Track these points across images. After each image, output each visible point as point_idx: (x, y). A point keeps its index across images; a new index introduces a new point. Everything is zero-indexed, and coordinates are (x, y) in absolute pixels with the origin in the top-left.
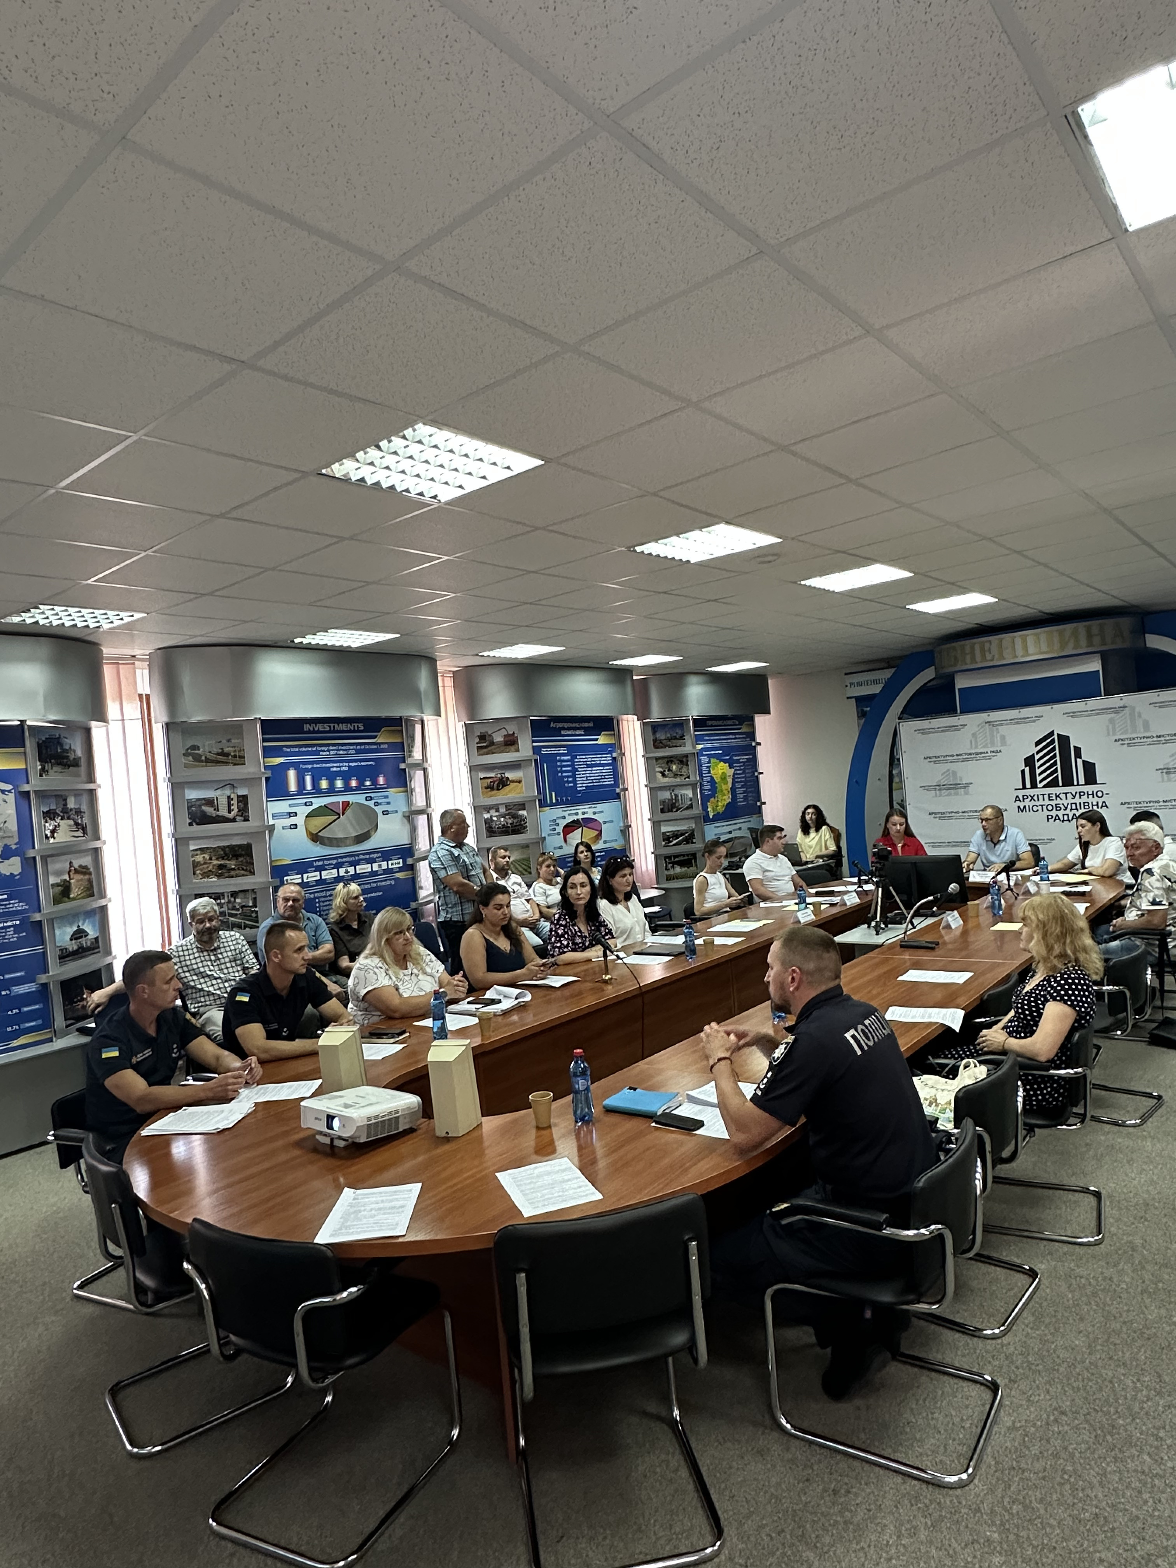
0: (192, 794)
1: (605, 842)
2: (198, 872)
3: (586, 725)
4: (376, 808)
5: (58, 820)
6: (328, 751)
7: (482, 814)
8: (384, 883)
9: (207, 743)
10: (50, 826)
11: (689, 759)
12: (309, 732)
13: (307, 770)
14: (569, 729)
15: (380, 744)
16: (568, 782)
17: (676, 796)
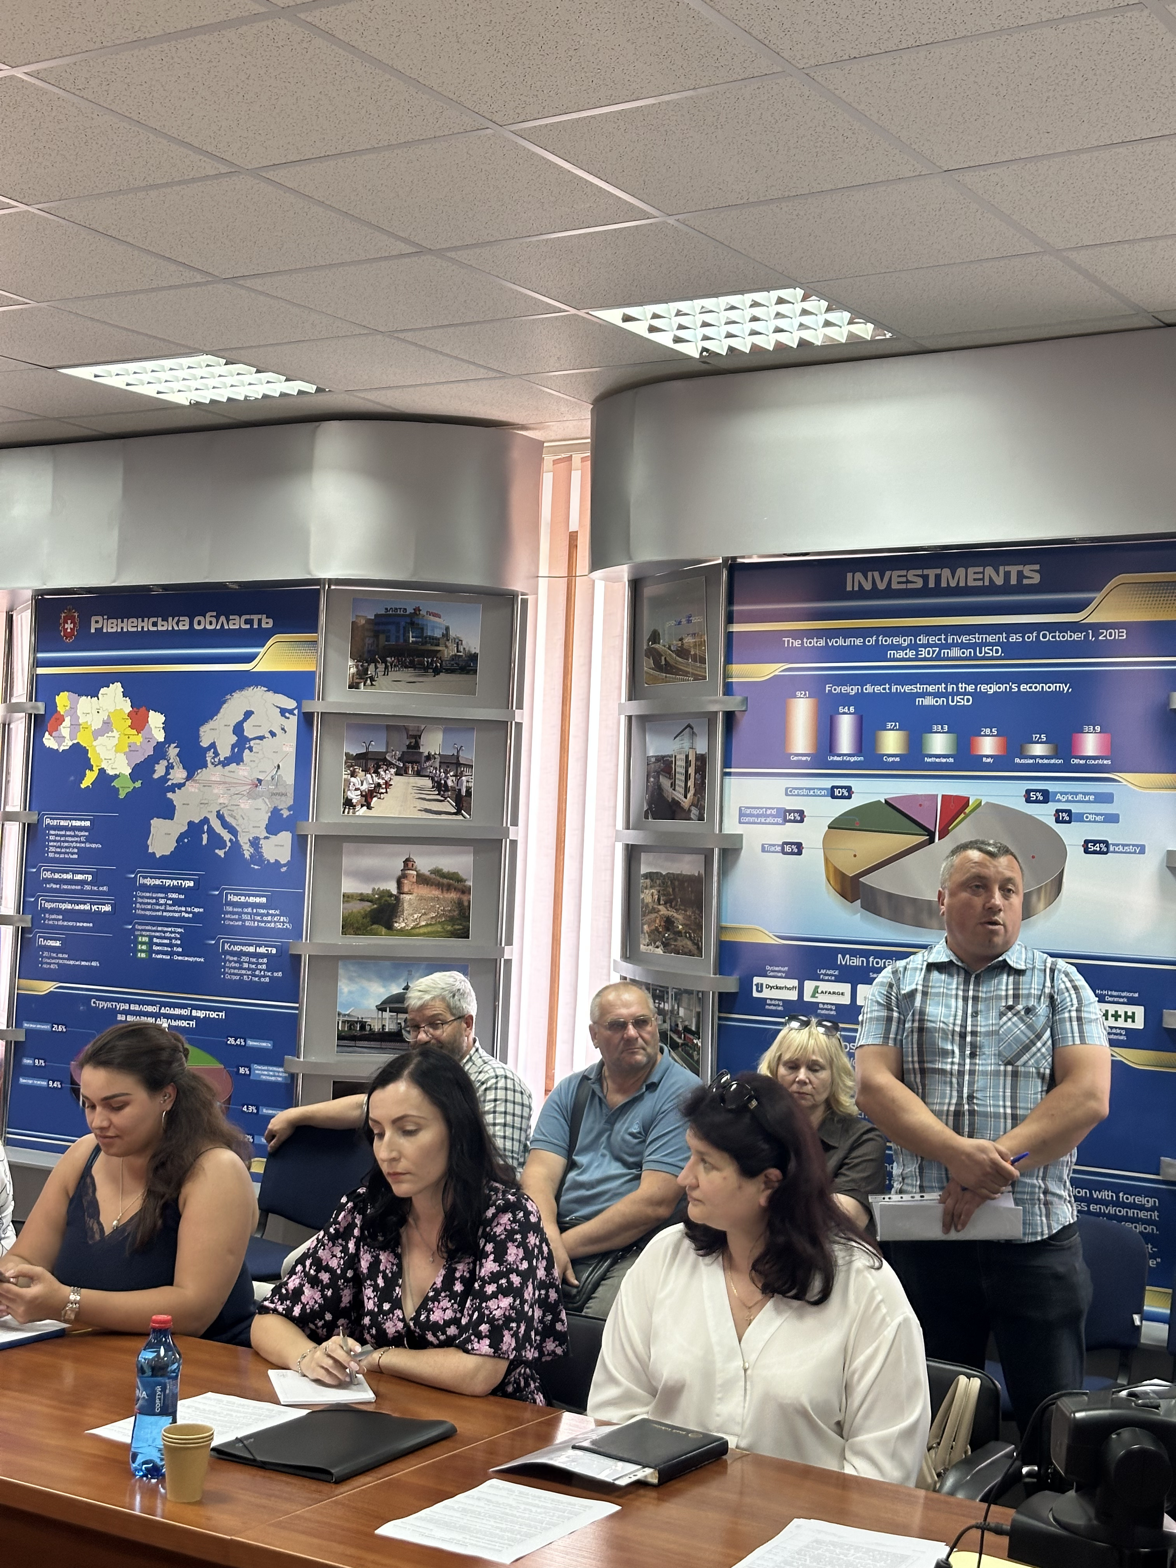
2: (646, 928)
4: (1059, 828)
5: (388, 774)
6: (914, 647)
9: (667, 625)
10: (360, 782)
12: (861, 594)
15: (1097, 627)
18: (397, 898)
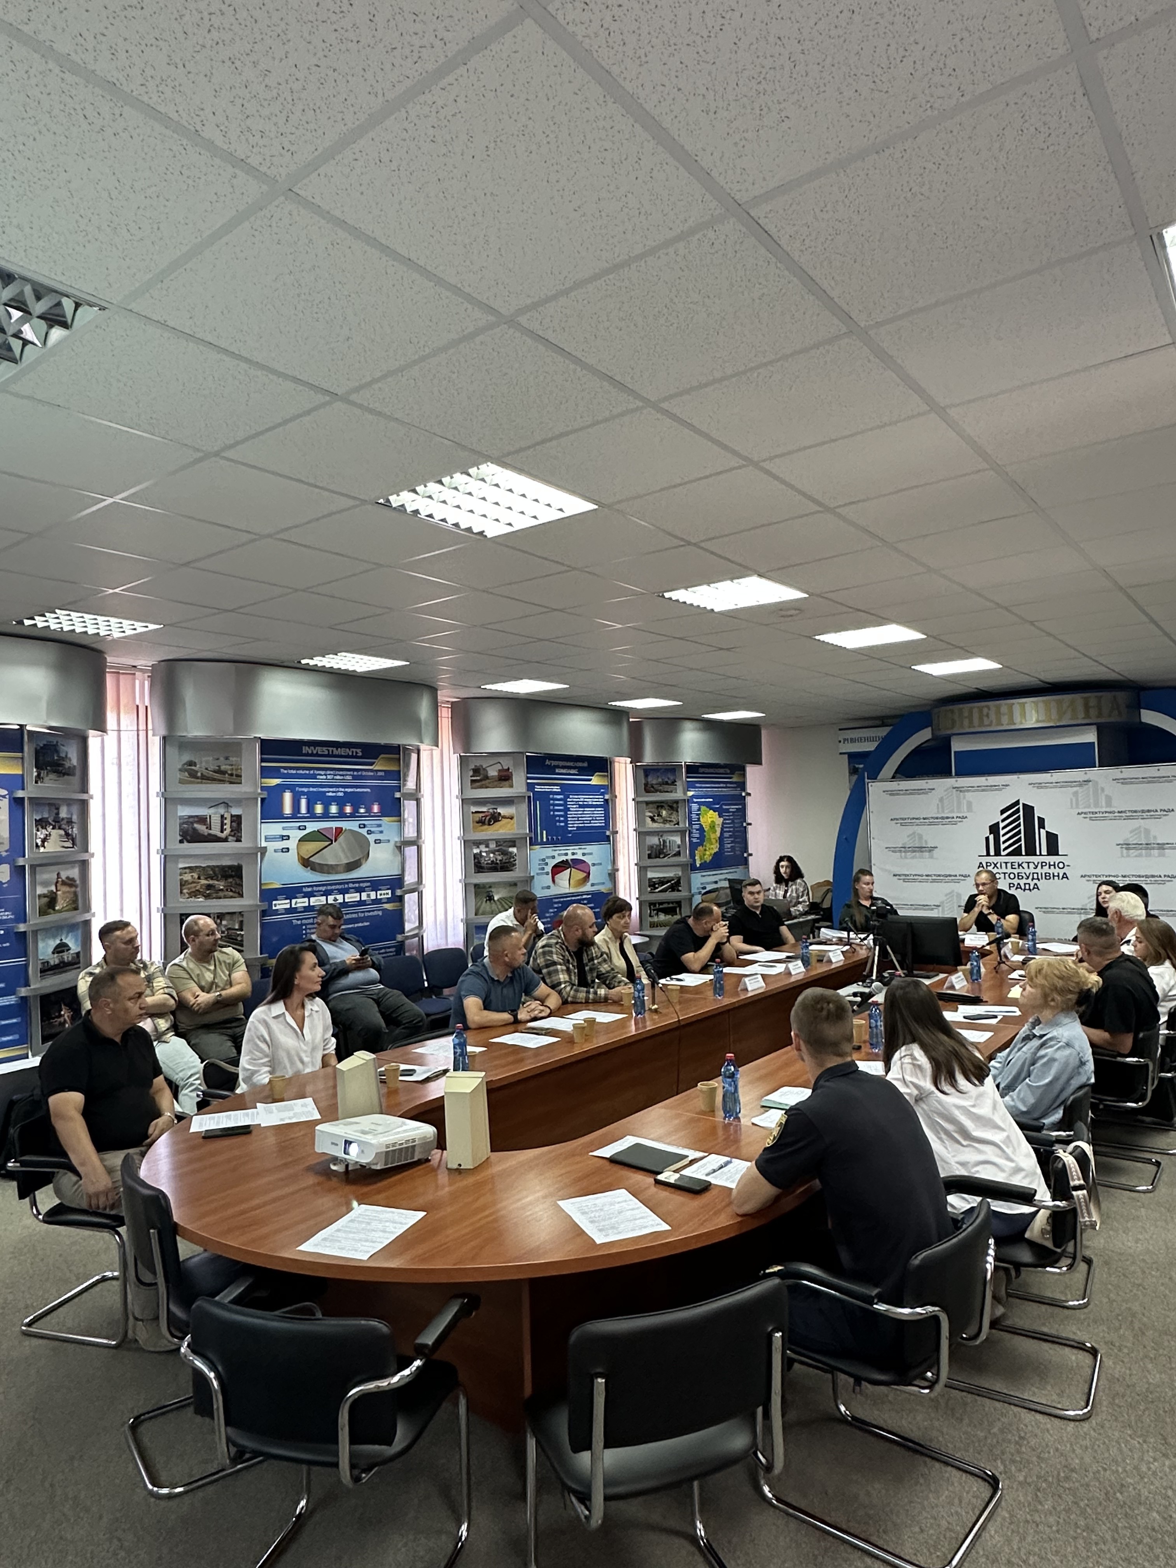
0: (185, 811)
1: (593, 885)
2: (185, 891)
3: (580, 764)
4: (368, 836)
5: (50, 829)
6: (326, 775)
7: (472, 849)
8: (371, 914)
9: (204, 759)
10: (41, 834)
11: (680, 805)
12: (307, 755)
13: (303, 793)
14: (564, 767)
15: (377, 771)
16: (560, 821)
17: (664, 841)
18: (55, 893)
